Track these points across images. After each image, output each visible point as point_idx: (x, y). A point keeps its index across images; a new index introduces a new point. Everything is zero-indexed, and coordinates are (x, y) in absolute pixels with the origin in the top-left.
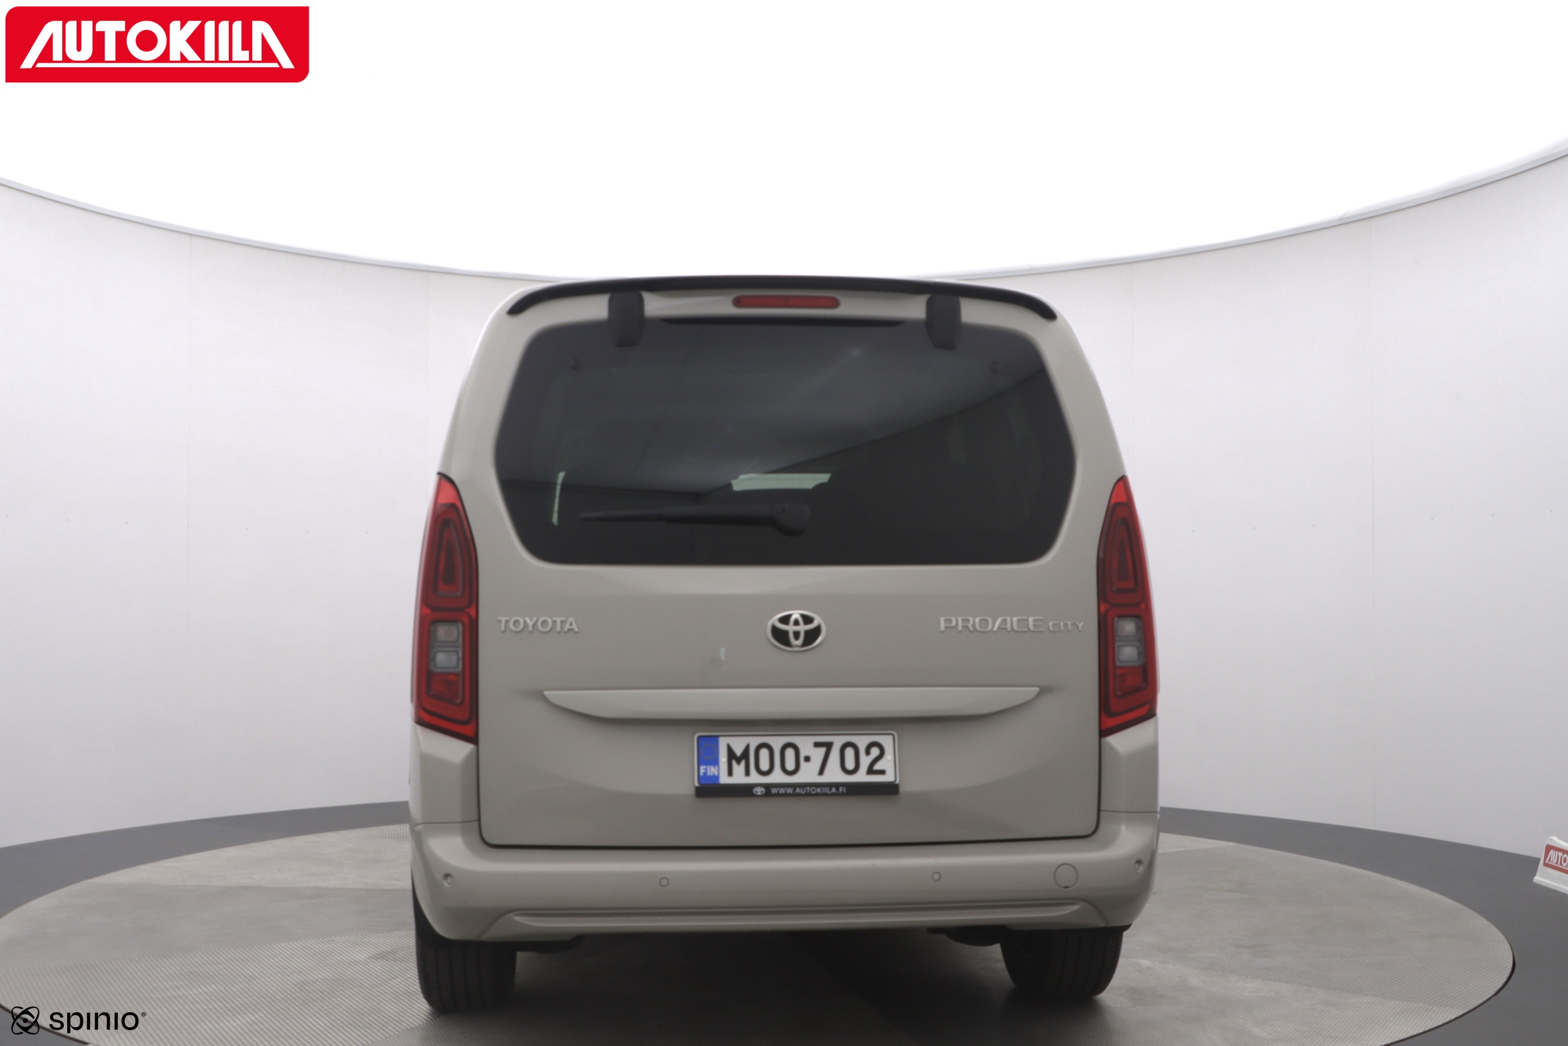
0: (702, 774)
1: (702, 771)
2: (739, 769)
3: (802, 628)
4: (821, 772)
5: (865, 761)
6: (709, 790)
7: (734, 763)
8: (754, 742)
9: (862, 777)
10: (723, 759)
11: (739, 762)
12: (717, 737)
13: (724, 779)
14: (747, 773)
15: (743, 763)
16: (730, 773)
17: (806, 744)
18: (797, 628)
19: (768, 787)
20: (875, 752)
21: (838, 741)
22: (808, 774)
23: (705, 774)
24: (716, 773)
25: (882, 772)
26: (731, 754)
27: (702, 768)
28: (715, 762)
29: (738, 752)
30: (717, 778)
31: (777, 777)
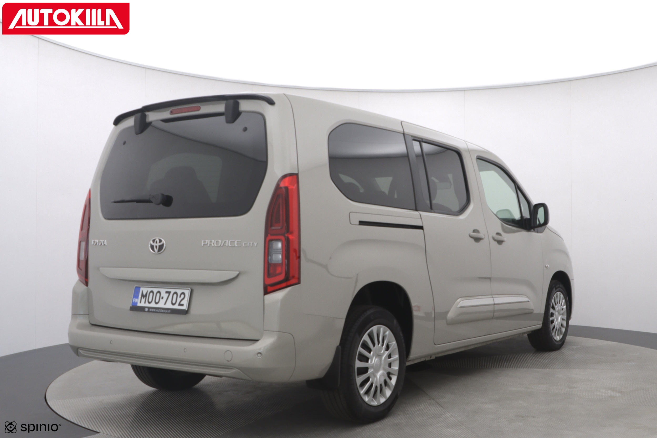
0: (133, 302)
1: (134, 300)
2: (143, 300)
3: (158, 244)
4: (165, 304)
5: (179, 300)
6: (135, 308)
7: (142, 298)
8: (150, 290)
9: (176, 307)
10: (140, 296)
11: (144, 298)
12: (140, 287)
13: (139, 305)
14: (145, 303)
15: (145, 298)
16: (140, 302)
17: (163, 291)
18: (156, 245)
19: (149, 308)
20: (183, 296)
21: (173, 291)
22: (161, 305)
23: (134, 301)
24: (137, 302)
25: (182, 305)
26: (143, 295)
27: (134, 299)
28: (137, 298)
29: (144, 294)
30: (137, 303)
31: (153, 305)
